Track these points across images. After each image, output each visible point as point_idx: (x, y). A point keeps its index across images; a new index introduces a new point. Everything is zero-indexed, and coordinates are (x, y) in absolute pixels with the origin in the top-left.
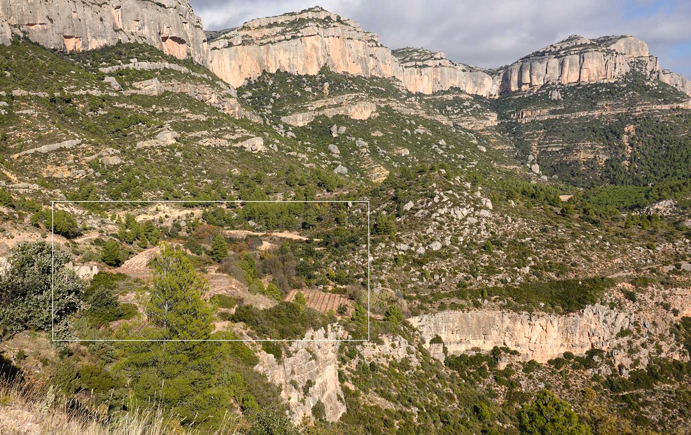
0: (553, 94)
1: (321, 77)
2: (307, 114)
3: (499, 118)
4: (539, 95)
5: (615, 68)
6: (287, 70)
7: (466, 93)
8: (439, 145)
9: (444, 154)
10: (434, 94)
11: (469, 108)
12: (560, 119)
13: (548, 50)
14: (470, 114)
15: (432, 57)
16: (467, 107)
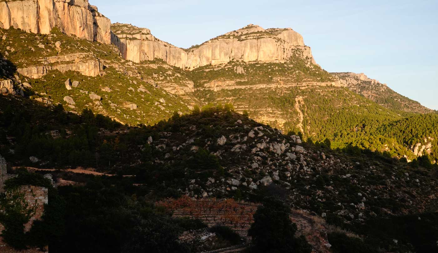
0: (238, 69)
1: (52, 36)
2: (41, 68)
3: (195, 86)
4: (227, 69)
5: (284, 52)
6: (20, 28)
7: (168, 64)
8: (160, 102)
9: (166, 110)
10: (142, 63)
11: (171, 76)
12: (245, 89)
13: (232, 34)
14: (173, 81)
15: (140, 32)
16: (170, 75)
